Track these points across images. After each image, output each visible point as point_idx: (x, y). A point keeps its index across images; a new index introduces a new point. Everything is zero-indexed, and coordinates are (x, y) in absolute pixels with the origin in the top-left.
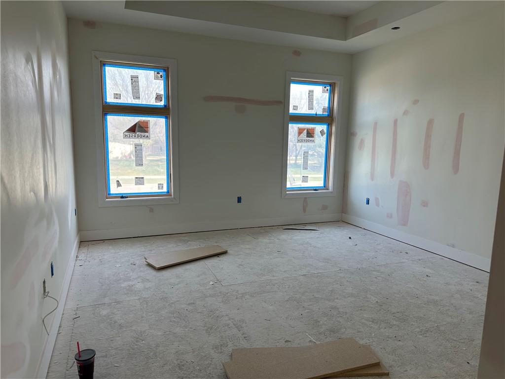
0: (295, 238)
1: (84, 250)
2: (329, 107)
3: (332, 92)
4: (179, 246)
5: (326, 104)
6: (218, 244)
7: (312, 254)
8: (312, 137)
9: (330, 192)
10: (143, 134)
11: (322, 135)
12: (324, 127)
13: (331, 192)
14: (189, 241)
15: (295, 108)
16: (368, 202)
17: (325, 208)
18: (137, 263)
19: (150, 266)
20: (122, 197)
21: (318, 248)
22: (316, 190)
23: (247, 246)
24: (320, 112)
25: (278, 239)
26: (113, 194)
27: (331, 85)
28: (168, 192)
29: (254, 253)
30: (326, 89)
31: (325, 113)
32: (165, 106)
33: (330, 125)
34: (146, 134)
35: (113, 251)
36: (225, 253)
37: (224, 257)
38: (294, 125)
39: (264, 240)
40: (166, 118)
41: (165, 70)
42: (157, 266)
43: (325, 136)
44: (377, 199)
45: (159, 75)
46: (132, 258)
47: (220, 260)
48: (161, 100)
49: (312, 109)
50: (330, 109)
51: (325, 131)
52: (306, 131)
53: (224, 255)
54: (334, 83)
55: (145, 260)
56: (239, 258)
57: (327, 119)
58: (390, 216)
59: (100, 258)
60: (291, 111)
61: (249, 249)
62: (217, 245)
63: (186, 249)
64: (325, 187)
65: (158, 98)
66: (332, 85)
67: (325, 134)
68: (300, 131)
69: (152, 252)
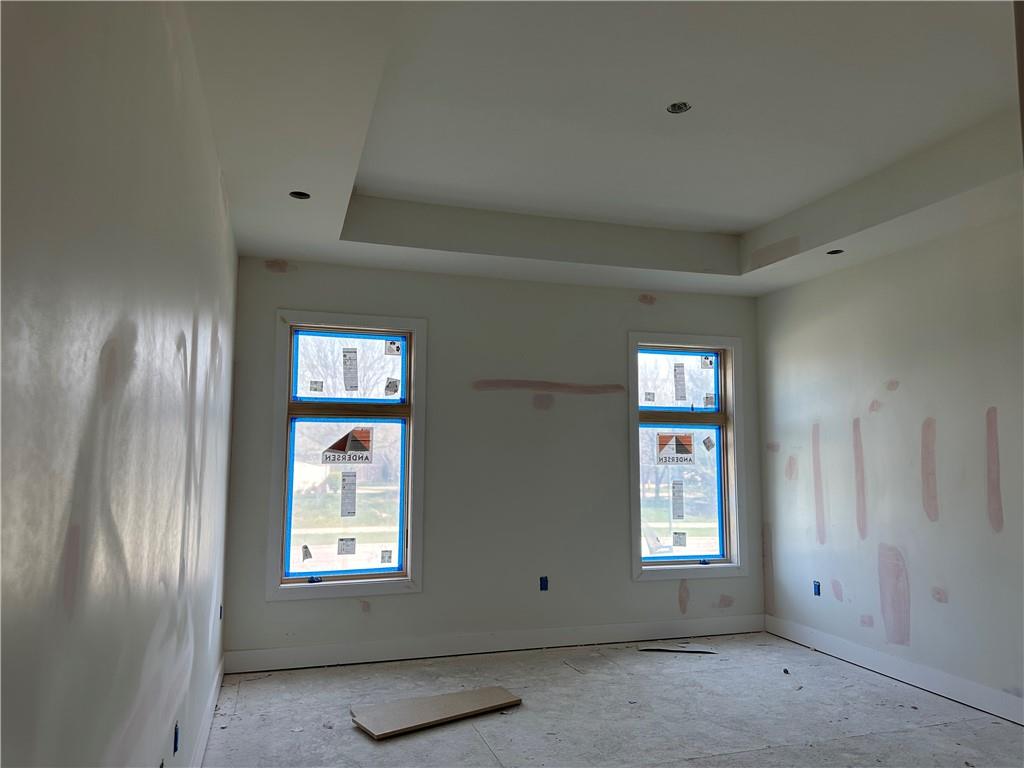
0: (665, 671)
1: (231, 693)
2: (717, 394)
3: (721, 366)
4: (421, 686)
5: (711, 389)
6: (500, 684)
7: (705, 710)
8: (688, 452)
9: (733, 567)
10: (359, 453)
11: (708, 448)
12: (711, 433)
13: (738, 568)
14: (441, 675)
15: (650, 396)
16: (818, 591)
17: (726, 602)
18: (336, 723)
19: (361, 730)
20: (312, 580)
21: (718, 695)
22: (705, 563)
23: (564, 690)
24: (700, 405)
25: (629, 674)
26: (294, 574)
27: (717, 353)
28: (400, 568)
29: (580, 707)
30: (708, 362)
31: (709, 406)
32: (402, 400)
33: (722, 428)
34: (365, 454)
35: (287, 696)
36: (516, 705)
37: (514, 715)
38: (650, 430)
39: (599, 677)
40: (404, 422)
41: (404, 338)
42: (377, 733)
43: (714, 450)
44: (836, 586)
45: (394, 347)
46: (326, 713)
47: (506, 722)
48: (396, 391)
49: (683, 398)
50: (721, 398)
51: (714, 439)
52: (673, 441)
53: (515, 710)
54: (725, 350)
55: (351, 718)
56: (546, 718)
57: (716, 417)
58: (868, 621)
59: (261, 713)
60: (643, 403)
61: (568, 696)
62: (499, 687)
63: (436, 694)
64: (723, 556)
65: (391, 386)
66: (721, 355)
67: (713, 446)
68: (663, 442)
69: (366, 700)
